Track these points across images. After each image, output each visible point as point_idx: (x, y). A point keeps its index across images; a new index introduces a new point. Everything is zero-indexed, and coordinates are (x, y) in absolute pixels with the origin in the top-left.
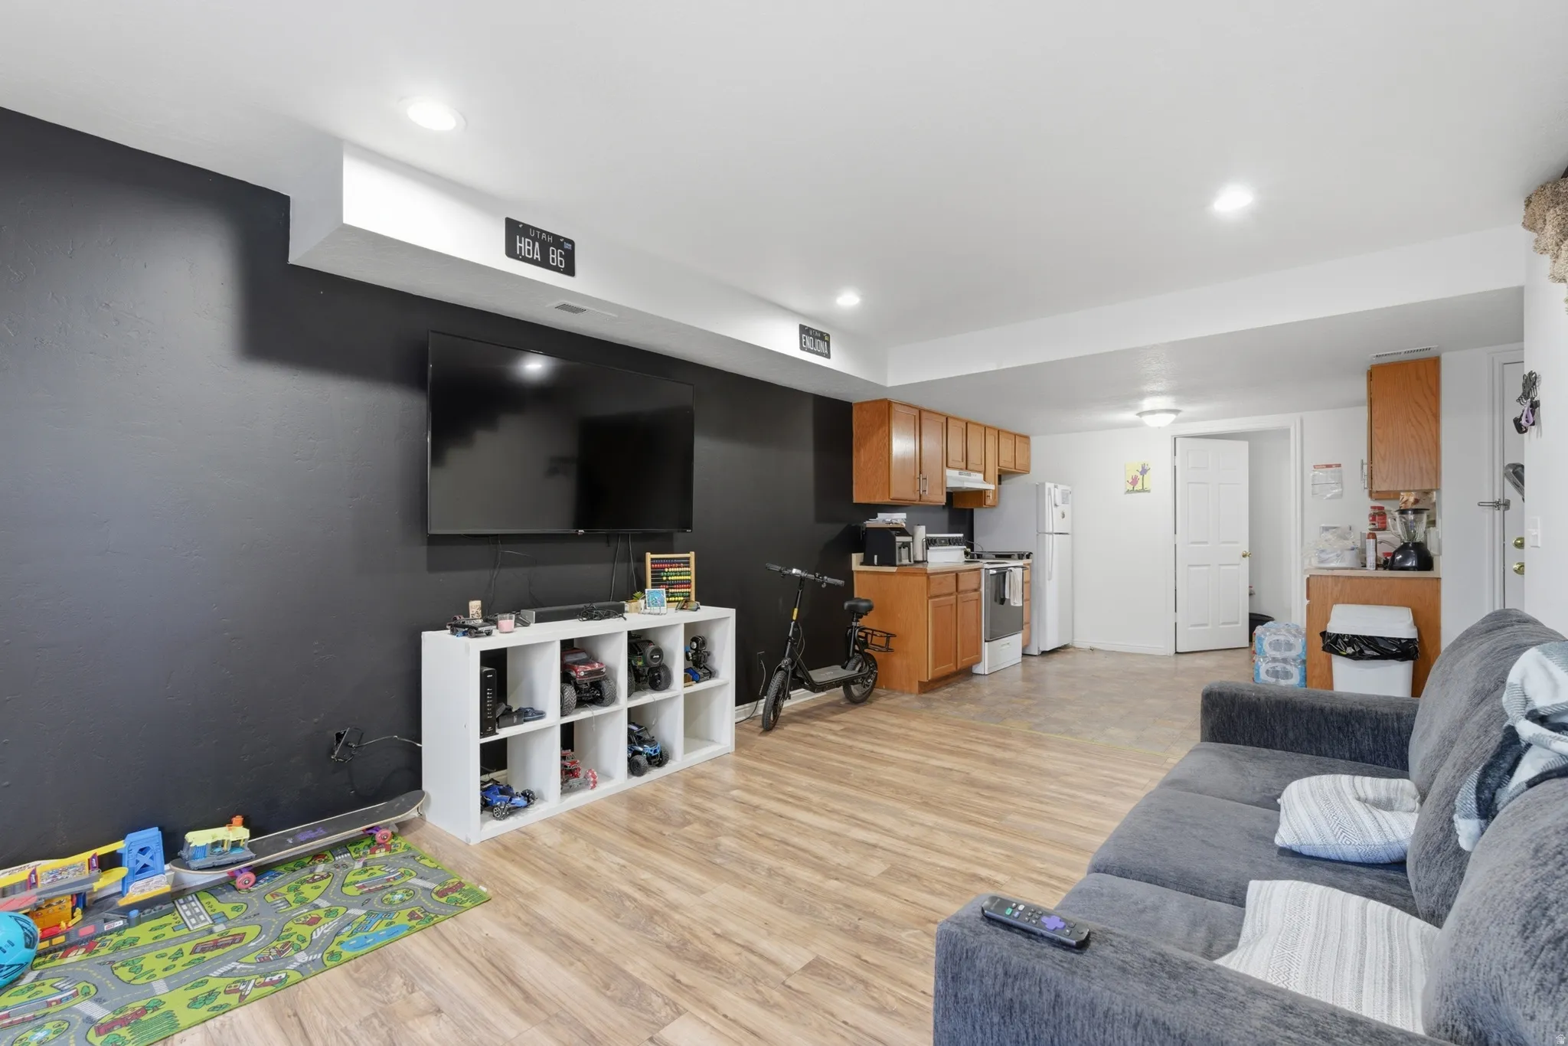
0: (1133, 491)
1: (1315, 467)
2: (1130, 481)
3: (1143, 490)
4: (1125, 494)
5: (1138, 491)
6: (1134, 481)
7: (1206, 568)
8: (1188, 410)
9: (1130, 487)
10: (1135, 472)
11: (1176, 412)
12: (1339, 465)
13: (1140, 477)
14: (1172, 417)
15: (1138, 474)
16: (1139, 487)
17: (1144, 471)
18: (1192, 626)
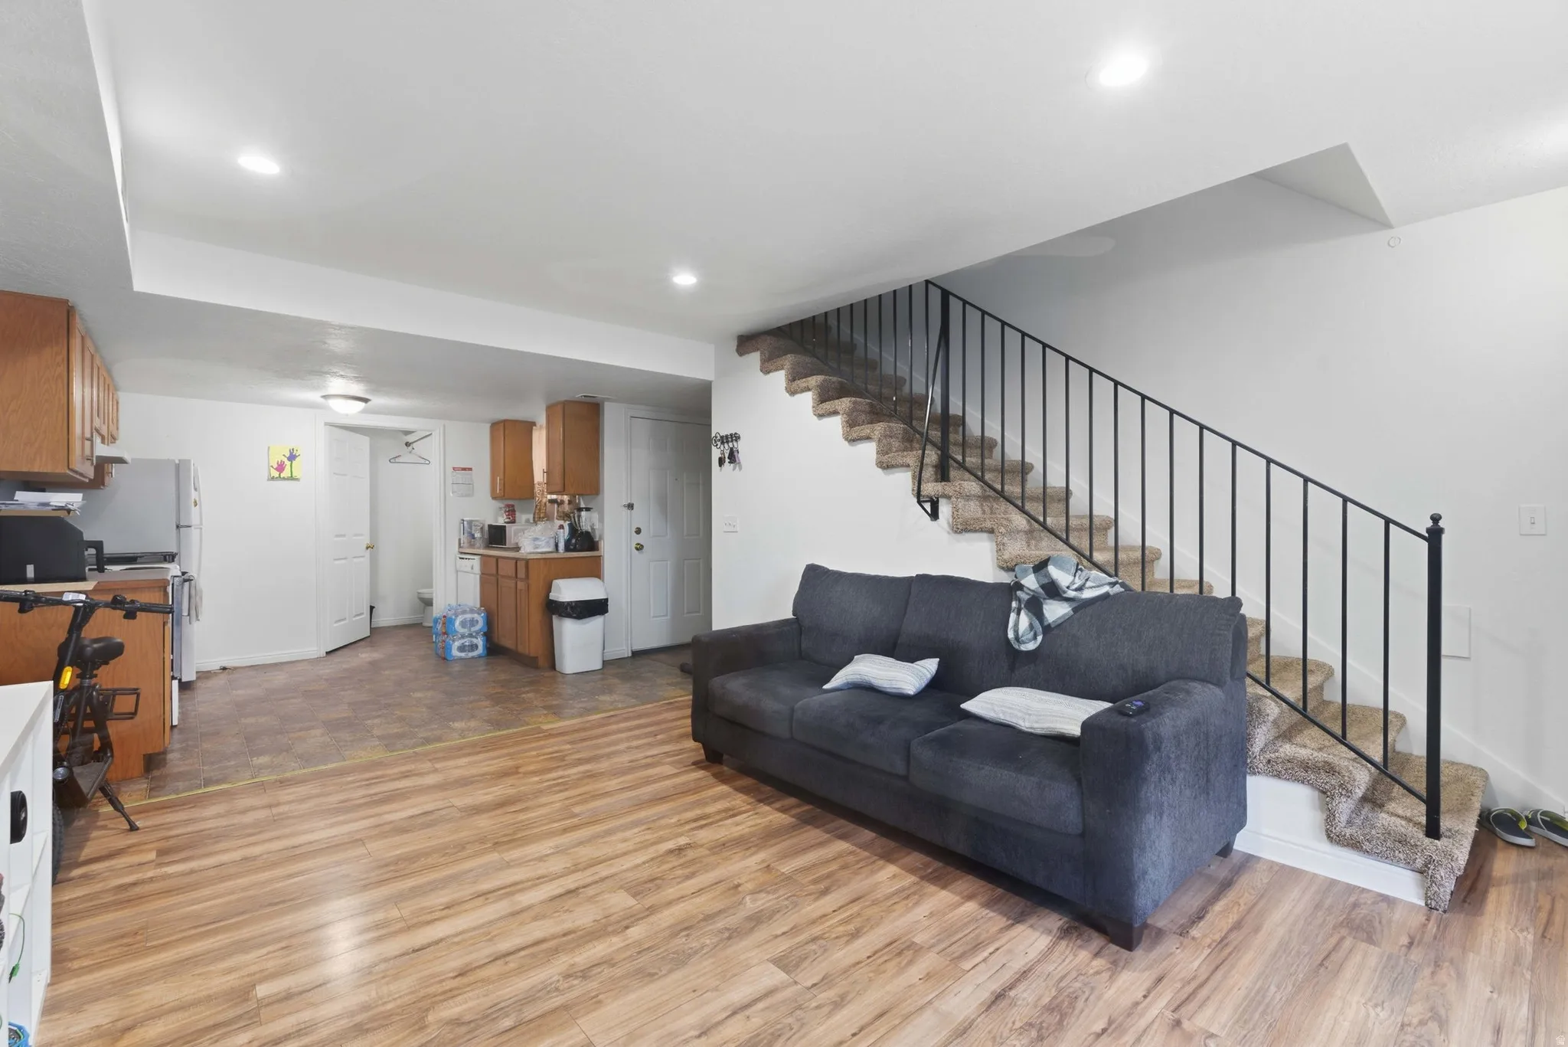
0: (279, 478)
1: (454, 468)
2: (275, 466)
3: (292, 478)
4: (268, 480)
5: (284, 479)
6: (280, 468)
7: (343, 561)
8: (378, 401)
9: (276, 474)
10: (279, 455)
11: (366, 400)
12: (470, 469)
13: (288, 463)
14: (362, 405)
15: (285, 460)
16: (286, 473)
17: (292, 457)
18: (336, 622)
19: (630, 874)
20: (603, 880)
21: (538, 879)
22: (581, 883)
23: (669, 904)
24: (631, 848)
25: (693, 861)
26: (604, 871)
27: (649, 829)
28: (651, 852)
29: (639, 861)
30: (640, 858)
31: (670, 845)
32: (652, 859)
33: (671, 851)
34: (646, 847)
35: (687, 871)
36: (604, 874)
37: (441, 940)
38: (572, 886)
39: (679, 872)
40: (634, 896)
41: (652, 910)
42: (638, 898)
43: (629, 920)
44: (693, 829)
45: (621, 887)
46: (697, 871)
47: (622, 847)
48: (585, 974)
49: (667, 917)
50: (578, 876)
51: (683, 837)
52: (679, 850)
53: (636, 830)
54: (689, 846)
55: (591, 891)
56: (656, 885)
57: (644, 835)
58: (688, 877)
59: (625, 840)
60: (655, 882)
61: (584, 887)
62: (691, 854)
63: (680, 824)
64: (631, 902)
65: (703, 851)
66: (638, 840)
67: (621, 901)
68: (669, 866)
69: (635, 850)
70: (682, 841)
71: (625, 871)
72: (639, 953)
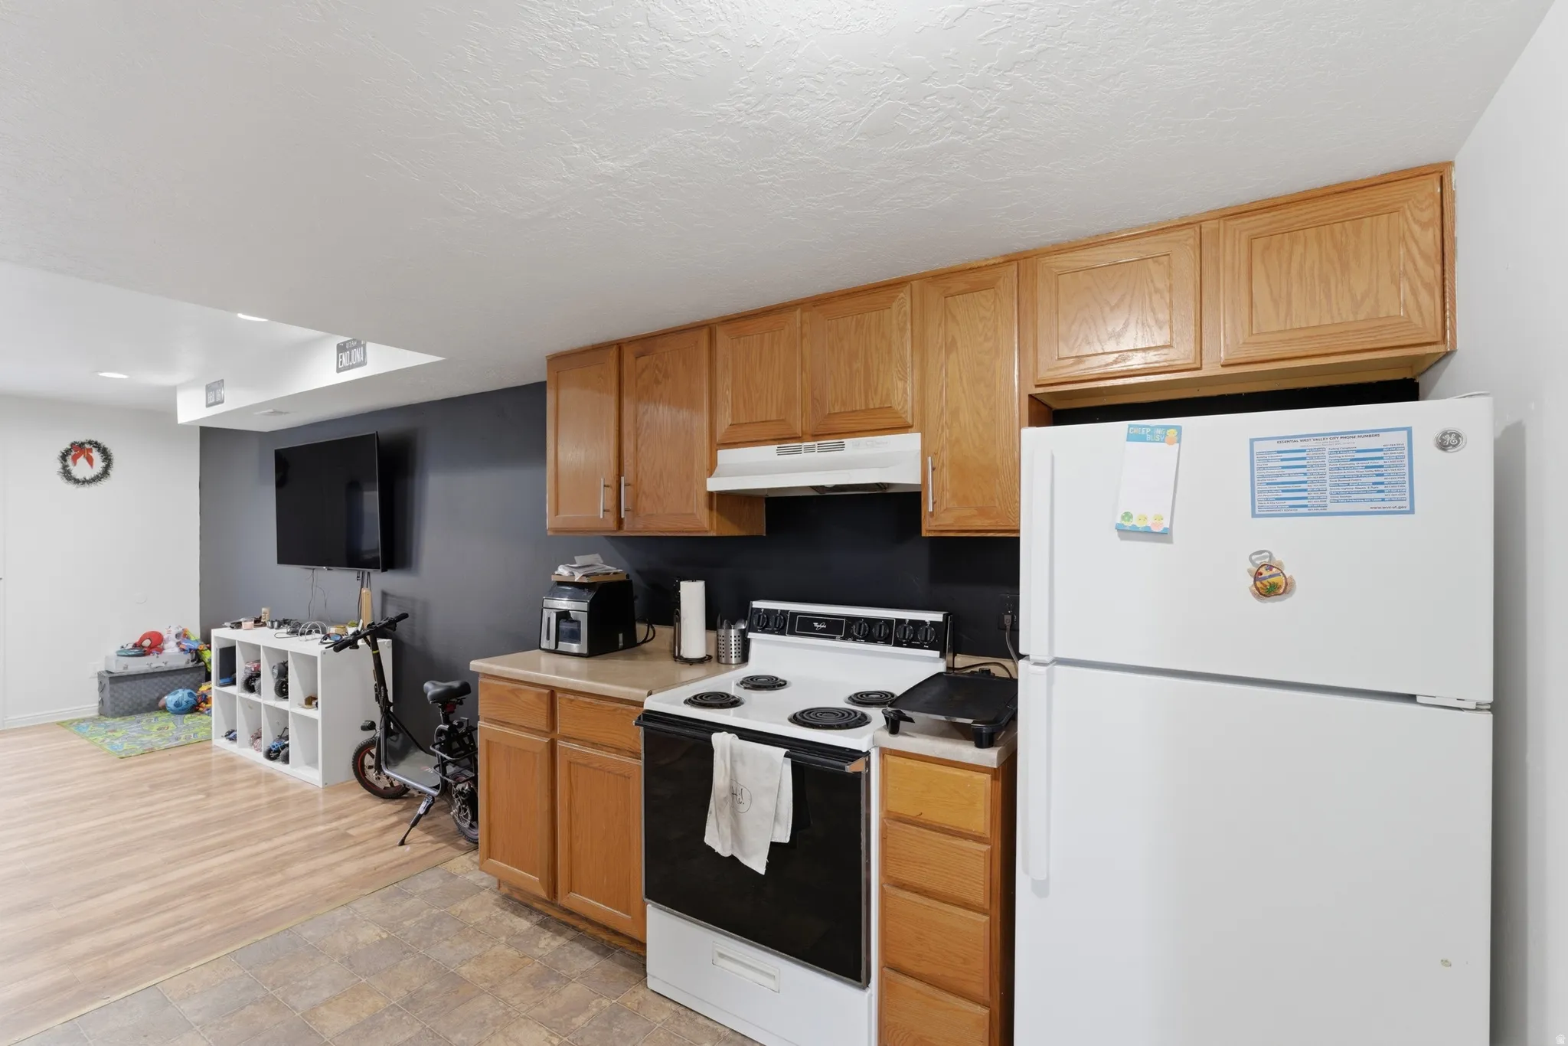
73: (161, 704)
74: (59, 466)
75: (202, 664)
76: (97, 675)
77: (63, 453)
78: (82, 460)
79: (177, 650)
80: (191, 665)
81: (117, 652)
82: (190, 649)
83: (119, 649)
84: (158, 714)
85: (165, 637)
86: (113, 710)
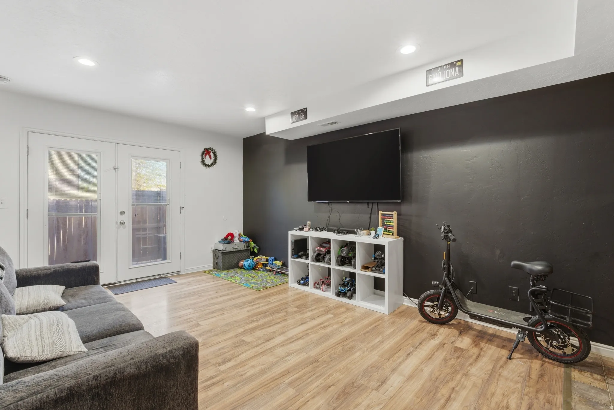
19: (247, 348)
20: (257, 346)
21: (284, 345)
22: (265, 344)
23: (230, 338)
24: (249, 362)
25: (219, 356)
26: (259, 349)
27: (242, 375)
28: (239, 359)
29: (244, 355)
30: (243, 357)
31: (229, 364)
32: (238, 356)
33: (229, 360)
34: (241, 363)
35: (222, 351)
36: (258, 348)
37: (299, 325)
38: (268, 343)
39: (226, 350)
40: (243, 341)
41: (236, 336)
42: (242, 340)
43: (244, 332)
44: (216, 376)
45: (249, 343)
46: (218, 351)
47: (253, 362)
48: (253, 321)
49: (231, 334)
50: (269, 347)
51: (222, 370)
52: (225, 362)
53: (248, 374)
54: (220, 364)
55: (260, 341)
56: (235, 344)
57: (243, 371)
58: (222, 348)
59: (253, 366)
60: (236, 346)
61: (264, 343)
62: (219, 360)
63: (222, 381)
64: (244, 338)
65: (213, 361)
66: (246, 367)
67: (248, 338)
68: (230, 353)
69: (247, 360)
70: (223, 368)
71: (248, 350)
72: (239, 326)
73: (240, 265)
74: (200, 158)
75: (249, 248)
76: (212, 251)
77: (202, 153)
78: (208, 156)
79: (238, 241)
80: (246, 248)
81: (219, 241)
82: (245, 241)
83: (221, 240)
84: (239, 270)
85: (235, 235)
86: (223, 268)
